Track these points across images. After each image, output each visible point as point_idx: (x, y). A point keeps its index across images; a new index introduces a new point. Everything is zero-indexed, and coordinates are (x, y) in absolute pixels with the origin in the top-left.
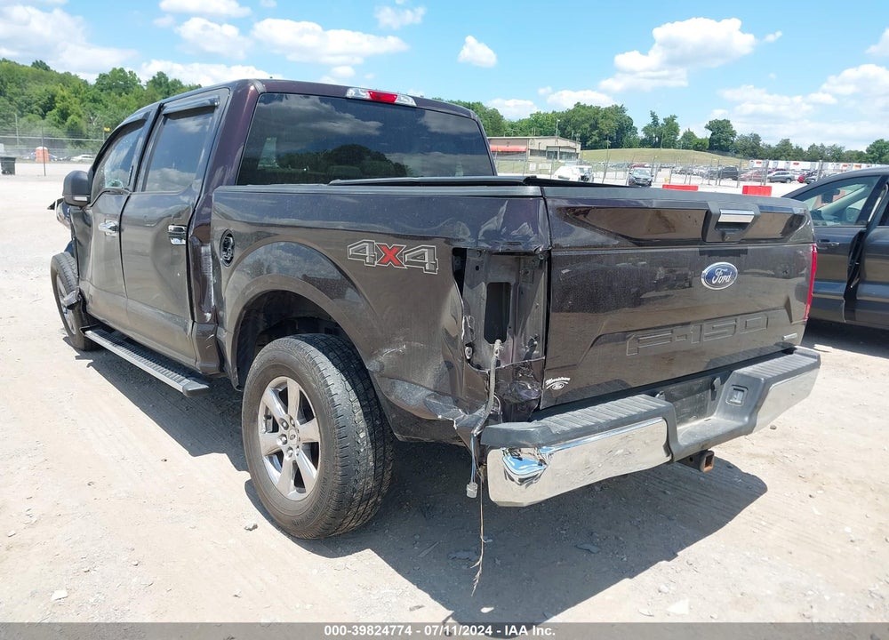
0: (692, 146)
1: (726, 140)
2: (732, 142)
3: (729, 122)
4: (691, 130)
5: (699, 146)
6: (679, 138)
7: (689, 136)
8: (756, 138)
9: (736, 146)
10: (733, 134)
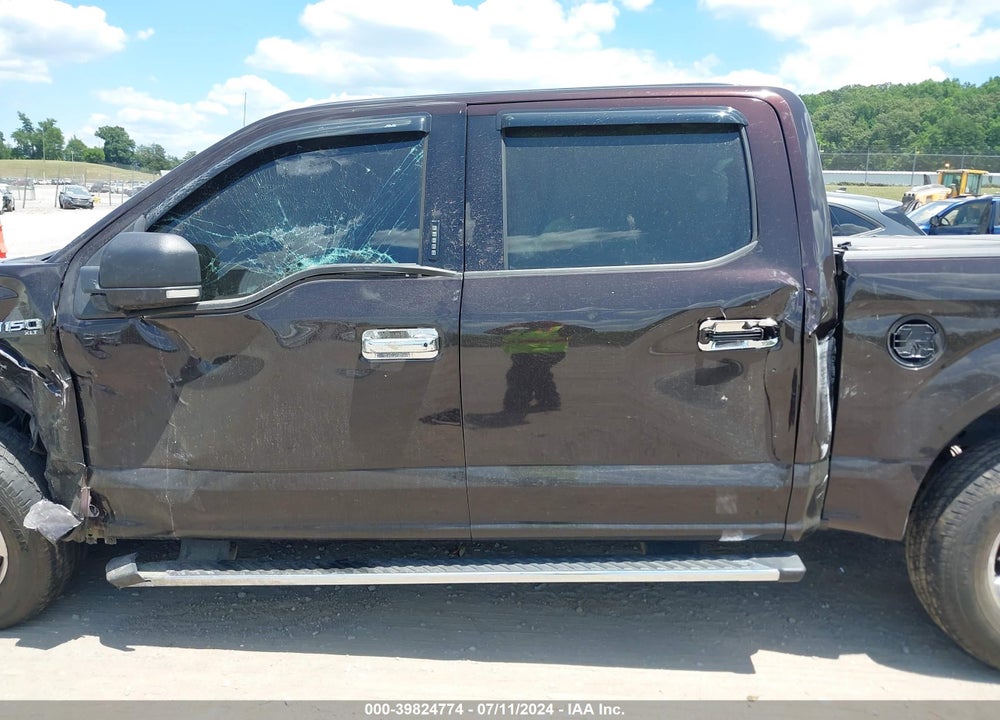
0: (83, 158)
1: (125, 151)
2: (132, 153)
3: (123, 129)
4: (78, 138)
5: (92, 158)
6: (65, 146)
7: (76, 145)
8: (159, 149)
9: (138, 159)
10: (131, 144)
